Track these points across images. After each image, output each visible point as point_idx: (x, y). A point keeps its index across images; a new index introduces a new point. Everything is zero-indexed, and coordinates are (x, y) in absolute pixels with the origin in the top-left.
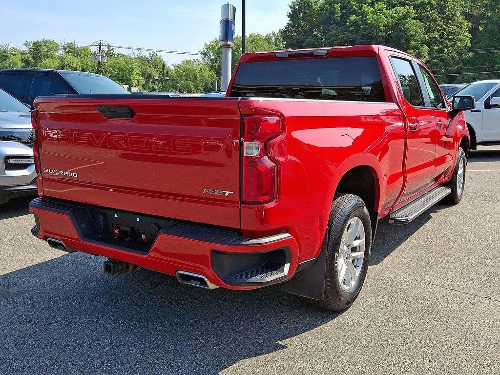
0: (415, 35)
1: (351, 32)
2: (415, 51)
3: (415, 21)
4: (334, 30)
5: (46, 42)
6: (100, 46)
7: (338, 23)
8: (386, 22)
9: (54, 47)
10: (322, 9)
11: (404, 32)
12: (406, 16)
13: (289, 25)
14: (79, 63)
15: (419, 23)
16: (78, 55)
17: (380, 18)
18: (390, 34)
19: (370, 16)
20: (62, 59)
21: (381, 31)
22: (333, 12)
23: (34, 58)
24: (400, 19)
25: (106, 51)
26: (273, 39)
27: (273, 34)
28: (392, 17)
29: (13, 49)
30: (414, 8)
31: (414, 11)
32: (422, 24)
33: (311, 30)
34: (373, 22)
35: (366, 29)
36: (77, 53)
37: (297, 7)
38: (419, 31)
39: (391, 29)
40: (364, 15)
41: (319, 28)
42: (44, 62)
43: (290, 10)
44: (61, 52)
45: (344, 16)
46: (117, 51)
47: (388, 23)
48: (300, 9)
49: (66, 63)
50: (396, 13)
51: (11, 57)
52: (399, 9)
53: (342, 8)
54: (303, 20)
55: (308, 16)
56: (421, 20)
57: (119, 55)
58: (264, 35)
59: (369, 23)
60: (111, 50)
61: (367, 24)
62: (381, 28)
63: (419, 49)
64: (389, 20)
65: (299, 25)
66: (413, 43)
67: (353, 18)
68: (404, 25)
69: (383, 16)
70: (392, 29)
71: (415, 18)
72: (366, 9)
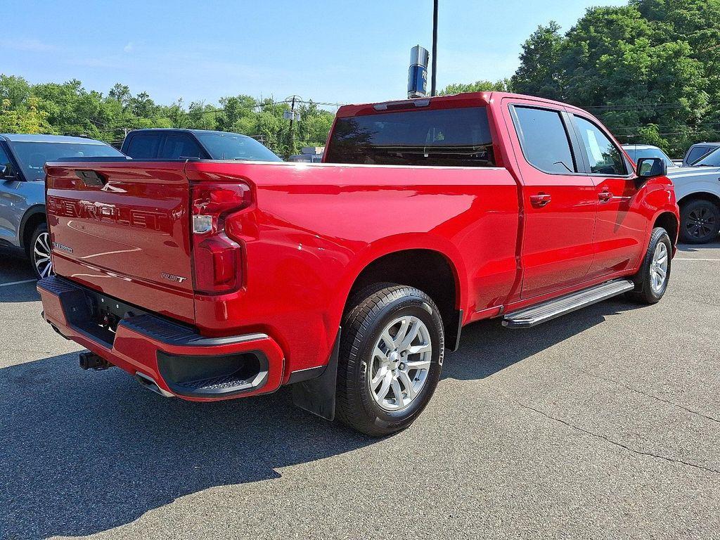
0: (690, 78)
1: (602, 76)
2: (689, 99)
3: (690, 60)
4: (579, 73)
5: (242, 98)
6: (293, 102)
7: (585, 66)
8: (649, 63)
9: (250, 104)
10: (564, 48)
11: (675, 74)
12: (678, 54)
13: (521, 69)
14: (277, 122)
15: (696, 63)
16: (276, 114)
17: (642, 58)
18: (655, 78)
19: (628, 55)
20: (258, 118)
21: (643, 75)
22: (580, 52)
23: (229, 117)
24: (669, 58)
25: (308, 108)
26: (505, 87)
27: (506, 81)
28: (659, 56)
29: (208, 107)
30: (689, 43)
31: (689, 47)
32: (701, 64)
33: (549, 75)
34: (632, 63)
35: (621, 72)
36: (276, 111)
37: (533, 47)
38: (696, 73)
39: (656, 71)
40: (620, 54)
41: (560, 71)
42: (239, 121)
43: (523, 51)
44: (258, 110)
45: (594, 57)
46: (319, 108)
47: (653, 64)
48: (536, 49)
49: (263, 122)
50: (663, 51)
51: (204, 116)
52: (670, 45)
53: (591, 46)
54: (539, 63)
55: (546, 57)
56: (699, 59)
57: (322, 112)
58: (494, 83)
59: (626, 65)
60: (314, 106)
61: (623, 65)
62: (643, 70)
63: (695, 96)
64: (655, 59)
65: (535, 68)
66: (687, 89)
67: (604, 58)
68: (674, 65)
69: (645, 55)
70: (658, 71)
71: (691, 56)
72: (623, 46)
